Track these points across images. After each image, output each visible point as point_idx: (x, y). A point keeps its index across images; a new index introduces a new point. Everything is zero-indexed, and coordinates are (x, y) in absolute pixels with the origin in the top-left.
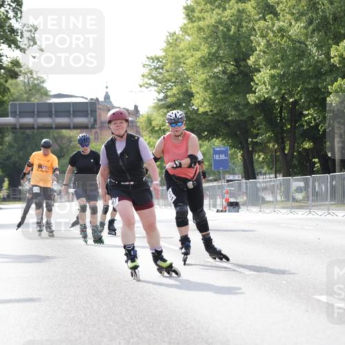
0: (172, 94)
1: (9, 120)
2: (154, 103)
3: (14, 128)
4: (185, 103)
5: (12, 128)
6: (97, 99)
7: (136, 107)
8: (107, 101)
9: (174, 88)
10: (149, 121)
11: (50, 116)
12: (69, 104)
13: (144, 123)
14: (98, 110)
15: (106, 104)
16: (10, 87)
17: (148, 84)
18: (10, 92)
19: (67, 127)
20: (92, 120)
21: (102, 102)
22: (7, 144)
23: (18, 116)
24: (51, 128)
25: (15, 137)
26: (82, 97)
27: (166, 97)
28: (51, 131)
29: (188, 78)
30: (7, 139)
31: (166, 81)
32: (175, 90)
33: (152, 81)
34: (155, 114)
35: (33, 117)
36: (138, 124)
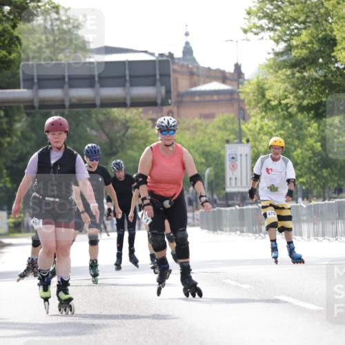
0: (299, 43)
1: (22, 93)
2: (269, 60)
3: (29, 107)
4: (322, 58)
5: (26, 107)
6: (171, 55)
7: (238, 67)
8: (189, 57)
9: (304, 32)
10: (261, 91)
11: (92, 86)
12: (123, 63)
13: (251, 94)
14: (172, 74)
15: (185, 63)
16: (20, 36)
17: (257, 27)
18: (20, 44)
19: (121, 104)
20: (163, 90)
21: (179, 59)
22: (19, 133)
23: (35, 87)
24: (93, 105)
25: (32, 123)
26: (146, 52)
27: (289, 49)
28: (93, 110)
29: (328, 13)
30: (18, 125)
31: (288, 21)
32: (305, 36)
33: (264, 22)
34: (271, 79)
35: (62, 87)
36: (242, 96)
